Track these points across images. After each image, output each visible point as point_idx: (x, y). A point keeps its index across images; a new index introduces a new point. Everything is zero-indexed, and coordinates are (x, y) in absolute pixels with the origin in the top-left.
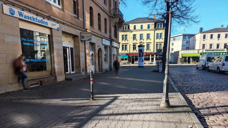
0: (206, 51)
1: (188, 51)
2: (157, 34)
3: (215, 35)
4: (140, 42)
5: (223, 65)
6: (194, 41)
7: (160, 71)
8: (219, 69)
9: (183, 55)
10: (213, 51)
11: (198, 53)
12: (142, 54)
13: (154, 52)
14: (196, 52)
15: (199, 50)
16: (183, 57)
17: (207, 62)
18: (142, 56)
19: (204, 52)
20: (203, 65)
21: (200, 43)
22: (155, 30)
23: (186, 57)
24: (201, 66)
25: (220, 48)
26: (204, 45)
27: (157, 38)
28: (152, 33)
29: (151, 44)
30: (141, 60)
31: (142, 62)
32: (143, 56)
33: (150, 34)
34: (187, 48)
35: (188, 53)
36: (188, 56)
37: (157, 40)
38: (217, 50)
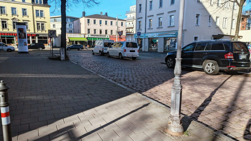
0: (91, 36)
1: (74, 35)
2: (37, 11)
3: (98, 20)
4: (14, 19)
5: (125, 51)
6: (79, 24)
7: (62, 59)
8: (122, 55)
9: (70, 39)
10: (97, 36)
11: (85, 37)
12: (23, 35)
13: (35, 33)
14: (83, 36)
15: (85, 34)
16: (71, 41)
17: (104, 48)
18: (23, 38)
19: (90, 36)
20: (100, 51)
21: (85, 27)
22: (33, 6)
23: (74, 41)
24: (98, 52)
25: (102, 34)
26: (89, 30)
27: (37, 16)
28: (29, 9)
29: (29, 23)
30: (24, 43)
31: (25, 46)
32: (26, 38)
33: (26, 9)
34: (70, 31)
35: (75, 37)
36: (75, 40)
37: (38, 18)
38: (101, 36)
